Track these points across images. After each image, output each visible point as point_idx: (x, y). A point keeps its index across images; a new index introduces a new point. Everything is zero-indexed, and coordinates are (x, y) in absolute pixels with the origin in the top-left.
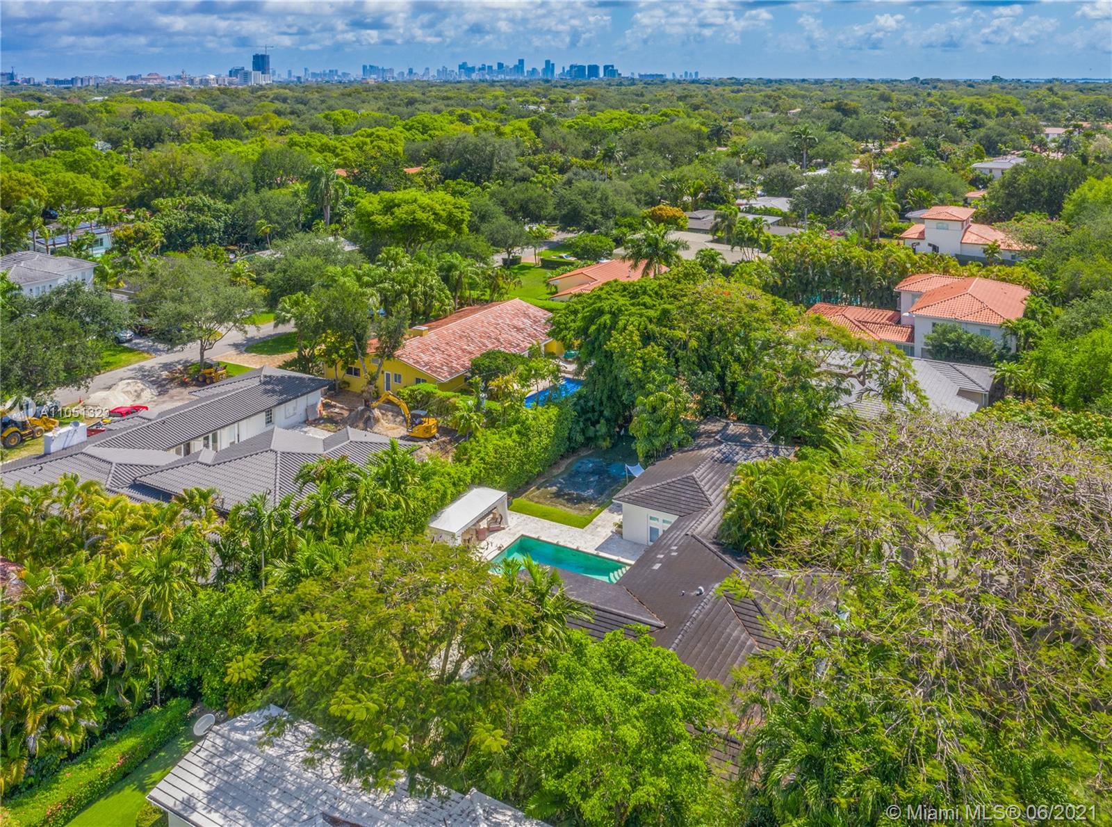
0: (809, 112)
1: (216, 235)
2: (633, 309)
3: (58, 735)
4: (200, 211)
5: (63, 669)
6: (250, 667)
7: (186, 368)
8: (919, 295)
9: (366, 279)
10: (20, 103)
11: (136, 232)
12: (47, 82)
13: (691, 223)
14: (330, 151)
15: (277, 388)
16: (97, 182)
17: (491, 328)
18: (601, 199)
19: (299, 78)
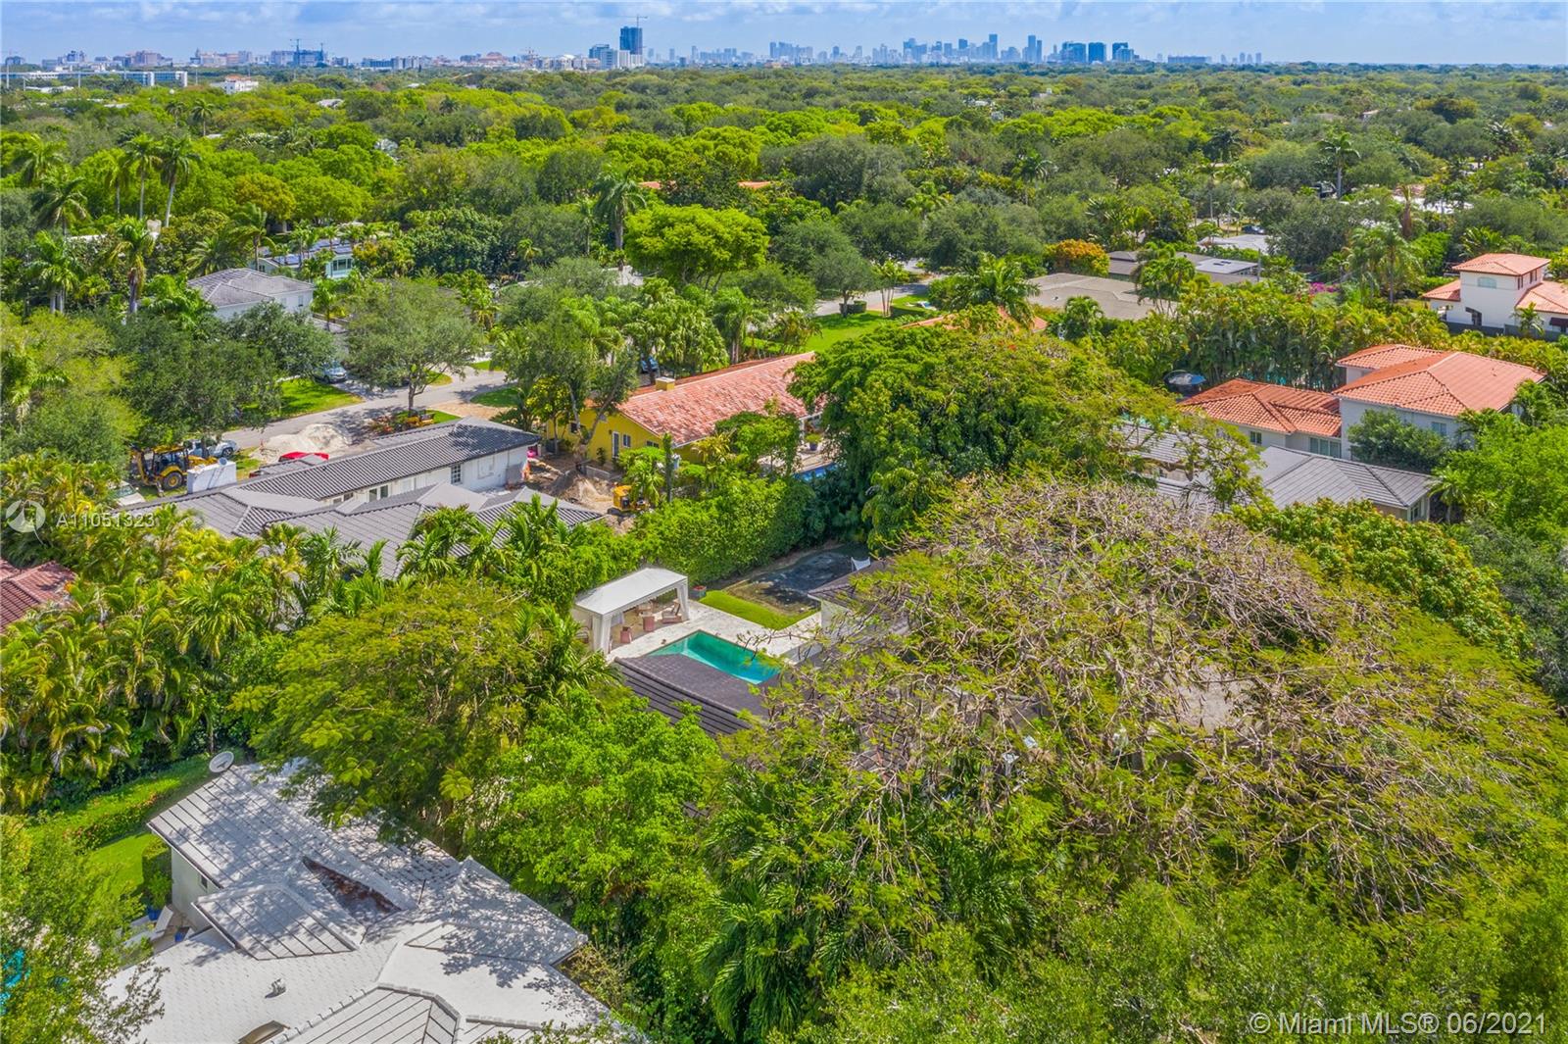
0: (1390, 115)
1: (478, 259)
2: (892, 362)
3: (87, 759)
4: (462, 228)
5: (96, 689)
6: (256, 698)
7: (395, 416)
8: (1366, 372)
9: (610, 315)
10: (315, 89)
11: (381, 251)
12: (363, 64)
13: (1114, 267)
14: (659, 157)
15: (470, 441)
16: (357, 189)
17: (763, 387)
18: (987, 230)
19: (683, 60)
